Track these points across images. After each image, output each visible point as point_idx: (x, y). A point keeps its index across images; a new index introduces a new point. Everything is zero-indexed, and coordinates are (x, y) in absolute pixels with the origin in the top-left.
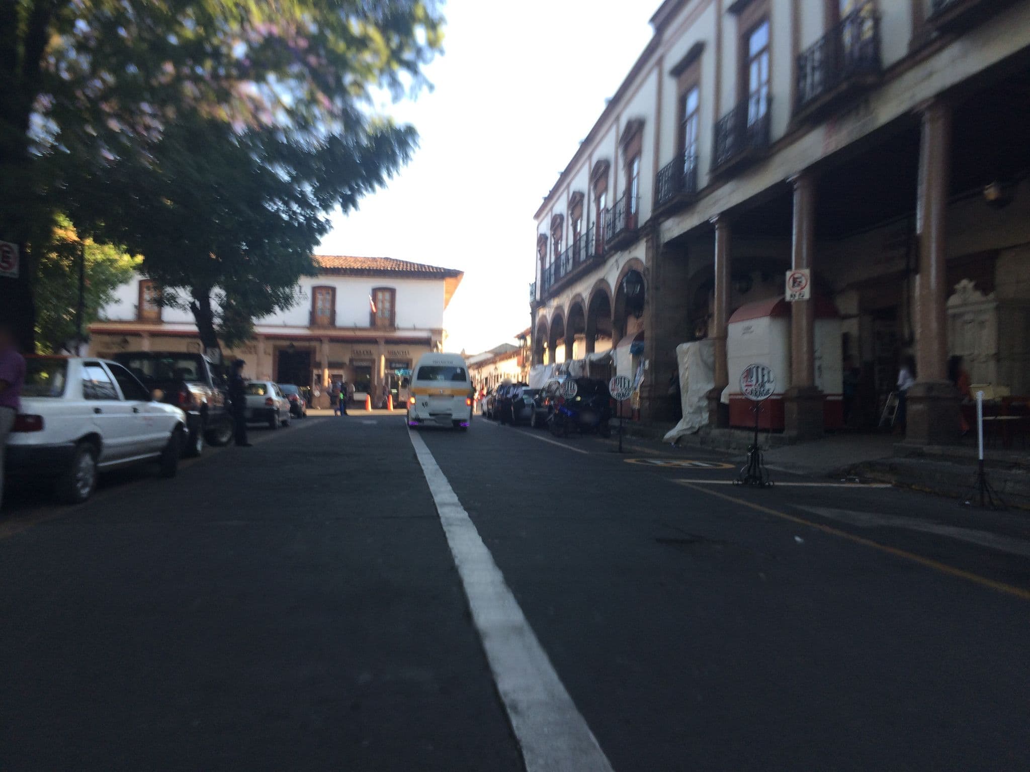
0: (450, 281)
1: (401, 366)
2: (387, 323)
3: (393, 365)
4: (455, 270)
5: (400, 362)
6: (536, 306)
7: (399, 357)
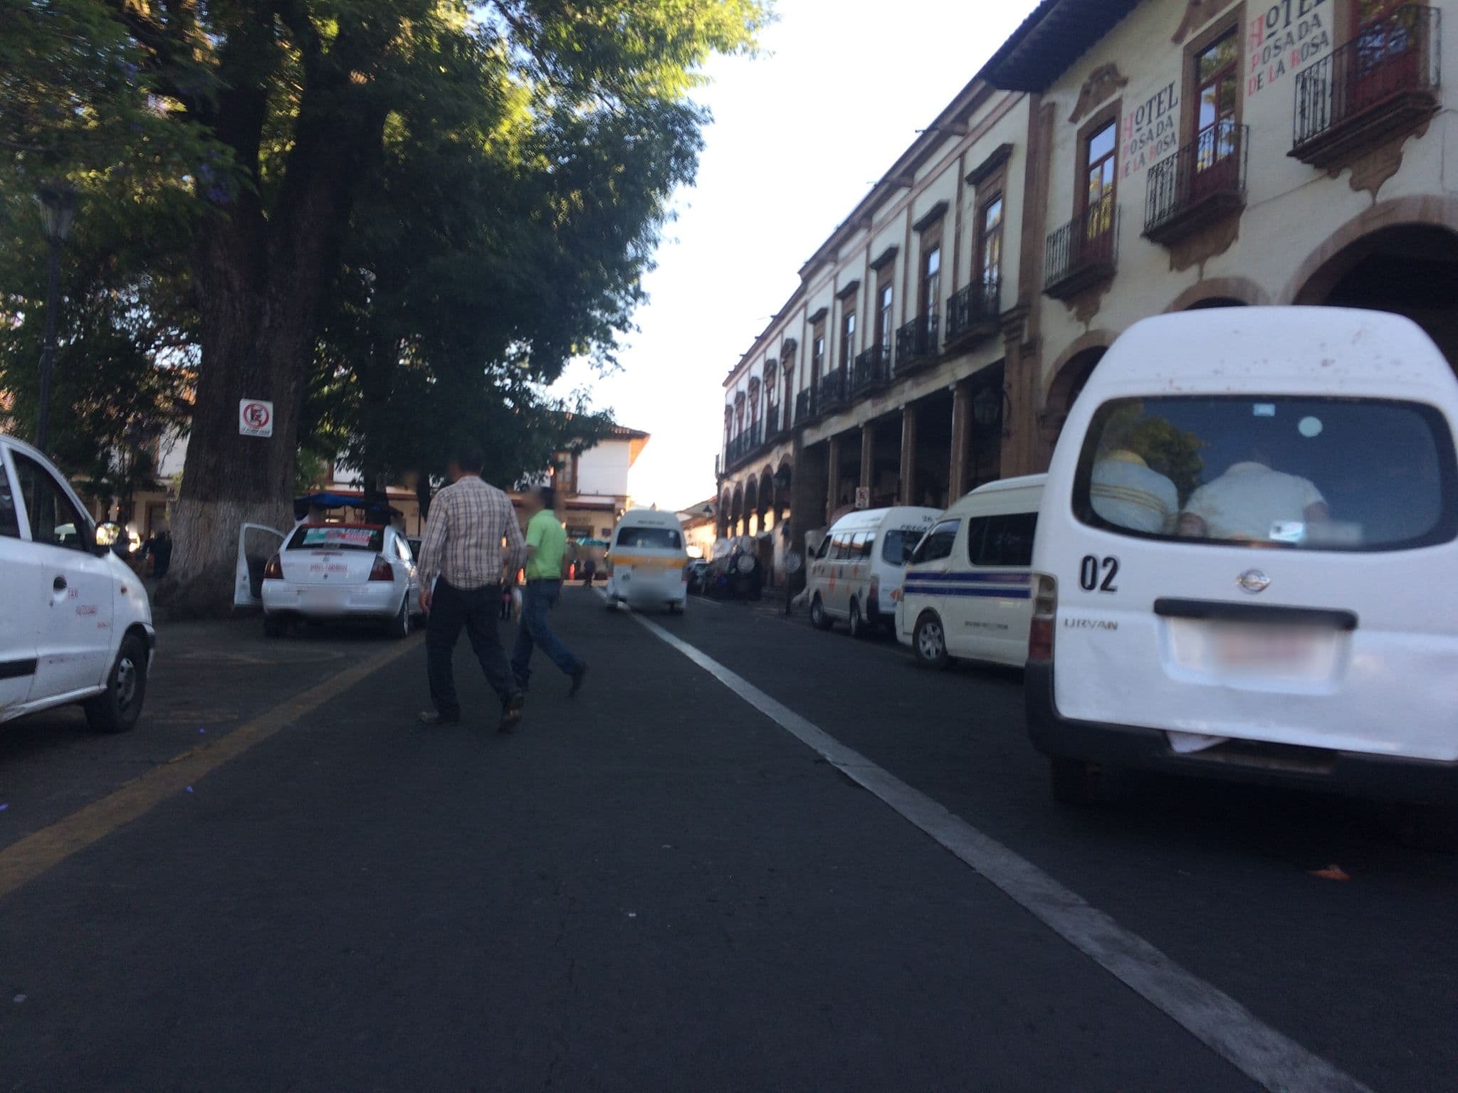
0: (634, 443)
1: (581, 533)
2: (568, 487)
3: (574, 533)
4: (640, 432)
5: (580, 529)
6: (722, 478)
7: (579, 524)
